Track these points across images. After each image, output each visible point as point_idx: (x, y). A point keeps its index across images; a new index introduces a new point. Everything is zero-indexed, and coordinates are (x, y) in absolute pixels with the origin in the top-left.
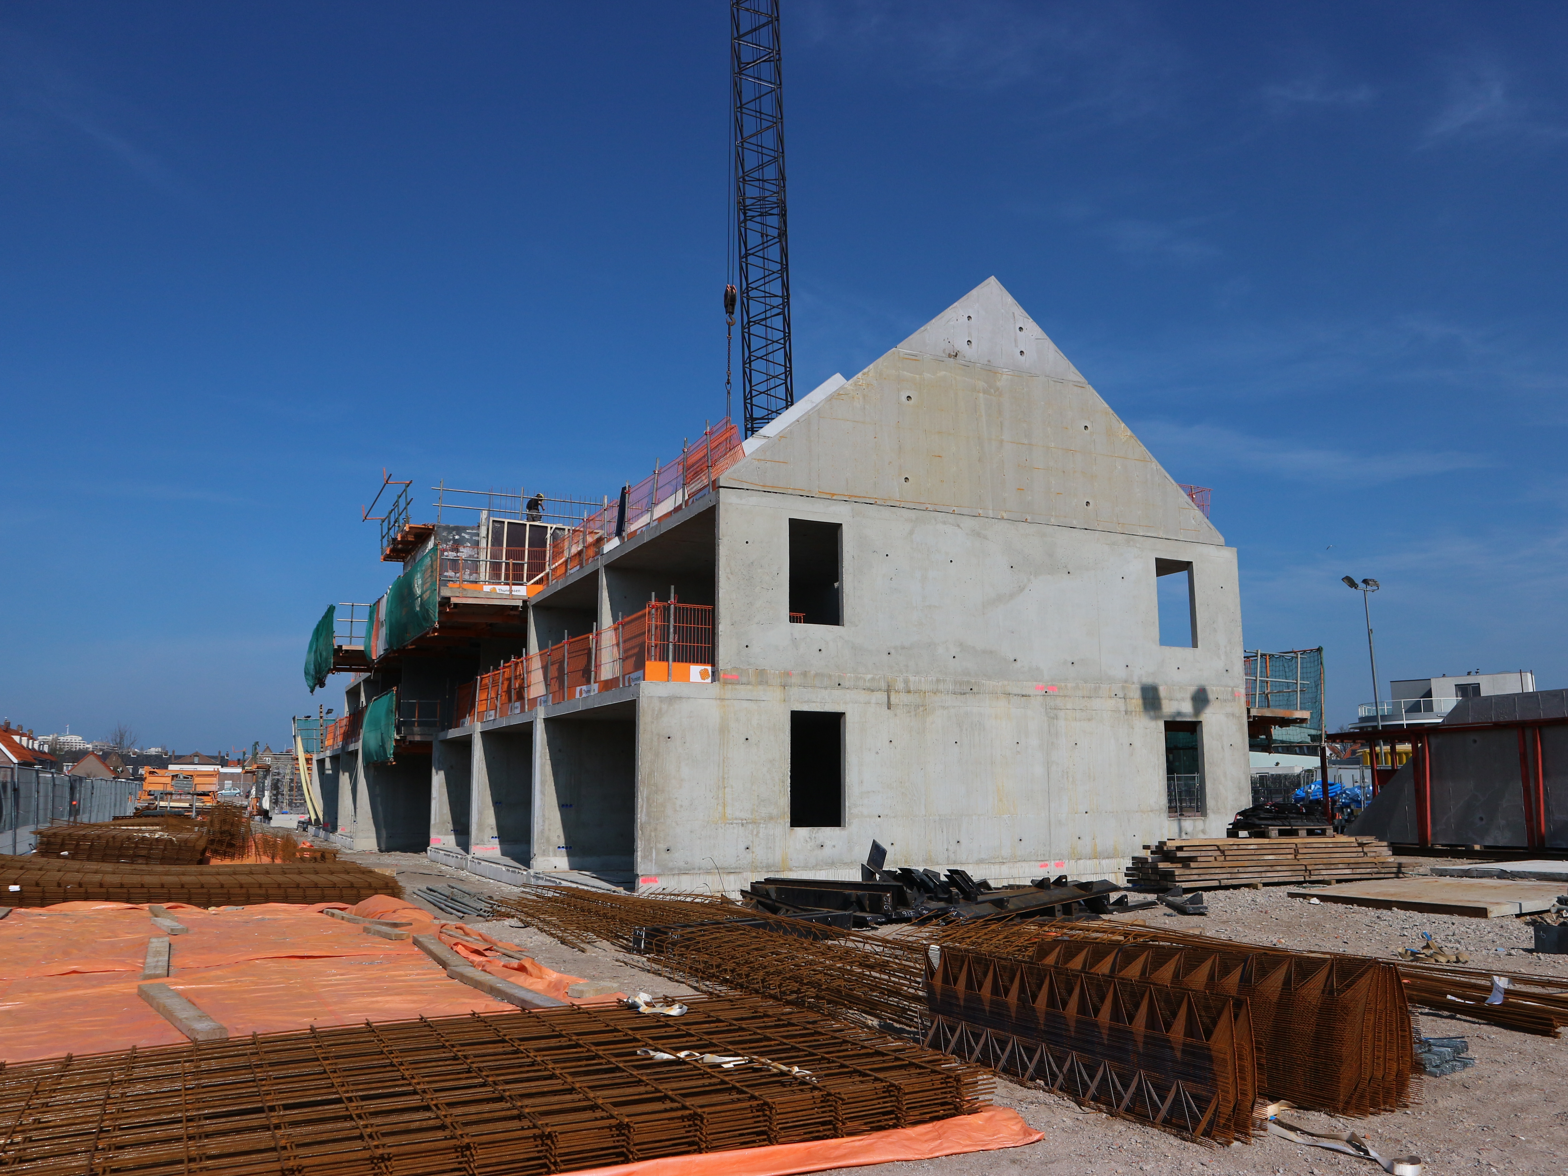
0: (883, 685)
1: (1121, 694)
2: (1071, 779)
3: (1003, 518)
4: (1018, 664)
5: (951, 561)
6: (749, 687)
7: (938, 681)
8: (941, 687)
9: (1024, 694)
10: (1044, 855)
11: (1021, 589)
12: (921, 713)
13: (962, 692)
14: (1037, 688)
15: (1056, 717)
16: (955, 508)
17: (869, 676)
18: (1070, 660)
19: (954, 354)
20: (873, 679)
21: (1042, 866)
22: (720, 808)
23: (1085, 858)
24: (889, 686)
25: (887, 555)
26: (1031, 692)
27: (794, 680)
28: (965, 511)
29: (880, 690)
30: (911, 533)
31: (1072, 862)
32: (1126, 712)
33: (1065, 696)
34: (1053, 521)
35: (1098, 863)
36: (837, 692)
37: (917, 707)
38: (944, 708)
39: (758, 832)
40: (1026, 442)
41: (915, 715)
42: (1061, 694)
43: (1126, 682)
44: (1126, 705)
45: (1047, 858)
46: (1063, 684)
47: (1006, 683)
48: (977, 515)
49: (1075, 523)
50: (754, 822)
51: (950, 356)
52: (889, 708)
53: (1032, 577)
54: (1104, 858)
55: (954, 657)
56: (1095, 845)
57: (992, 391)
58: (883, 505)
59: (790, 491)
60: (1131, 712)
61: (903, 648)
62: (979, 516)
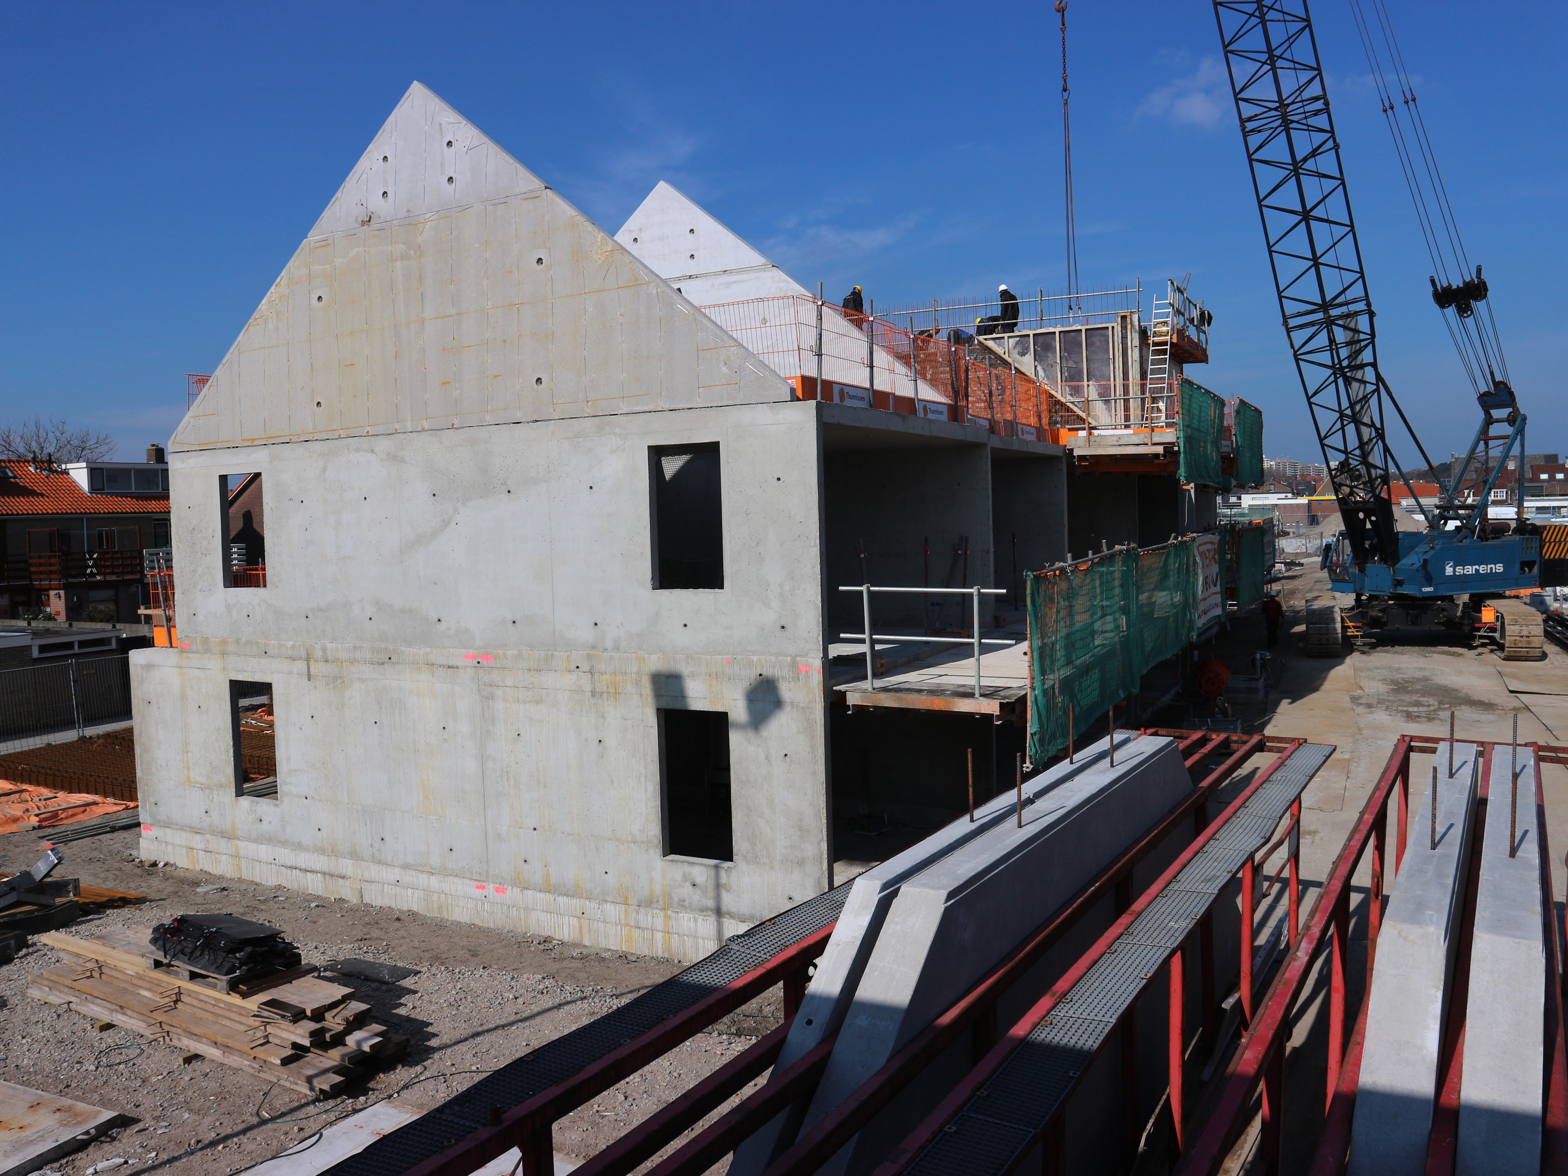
0: (303, 653)
1: (585, 667)
2: (512, 782)
3: (424, 430)
4: (442, 627)
5: (365, 498)
6: (198, 655)
7: (355, 648)
8: (358, 655)
9: (450, 664)
10: (480, 873)
11: (446, 524)
12: (339, 686)
13: (380, 661)
14: (467, 657)
15: (492, 697)
16: (369, 429)
17: (290, 643)
18: (511, 618)
19: (367, 219)
20: (293, 647)
21: (478, 887)
22: (186, 771)
23: (535, 889)
24: (308, 654)
25: (302, 502)
26: (459, 662)
27: (230, 648)
28: (380, 430)
29: (301, 658)
30: (324, 469)
31: (517, 891)
32: (593, 693)
33: (504, 668)
34: (489, 419)
35: (552, 899)
36: (264, 661)
37: (336, 678)
38: (362, 680)
39: (213, 798)
40: (453, 312)
41: (334, 688)
42: (498, 666)
43: (594, 648)
44: (593, 682)
45: (485, 879)
46: (501, 652)
47: (428, 650)
48: (394, 431)
49: (519, 416)
50: (209, 788)
51: (363, 223)
52: (309, 680)
53: (459, 504)
54: (559, 895)
55: (370, 619)
56: (548, 875)
57: (412, 252)
58: (297, 442)
59: (219, 445)
60: (601, 693)
61: (320, 610)
62: (397, 432)
